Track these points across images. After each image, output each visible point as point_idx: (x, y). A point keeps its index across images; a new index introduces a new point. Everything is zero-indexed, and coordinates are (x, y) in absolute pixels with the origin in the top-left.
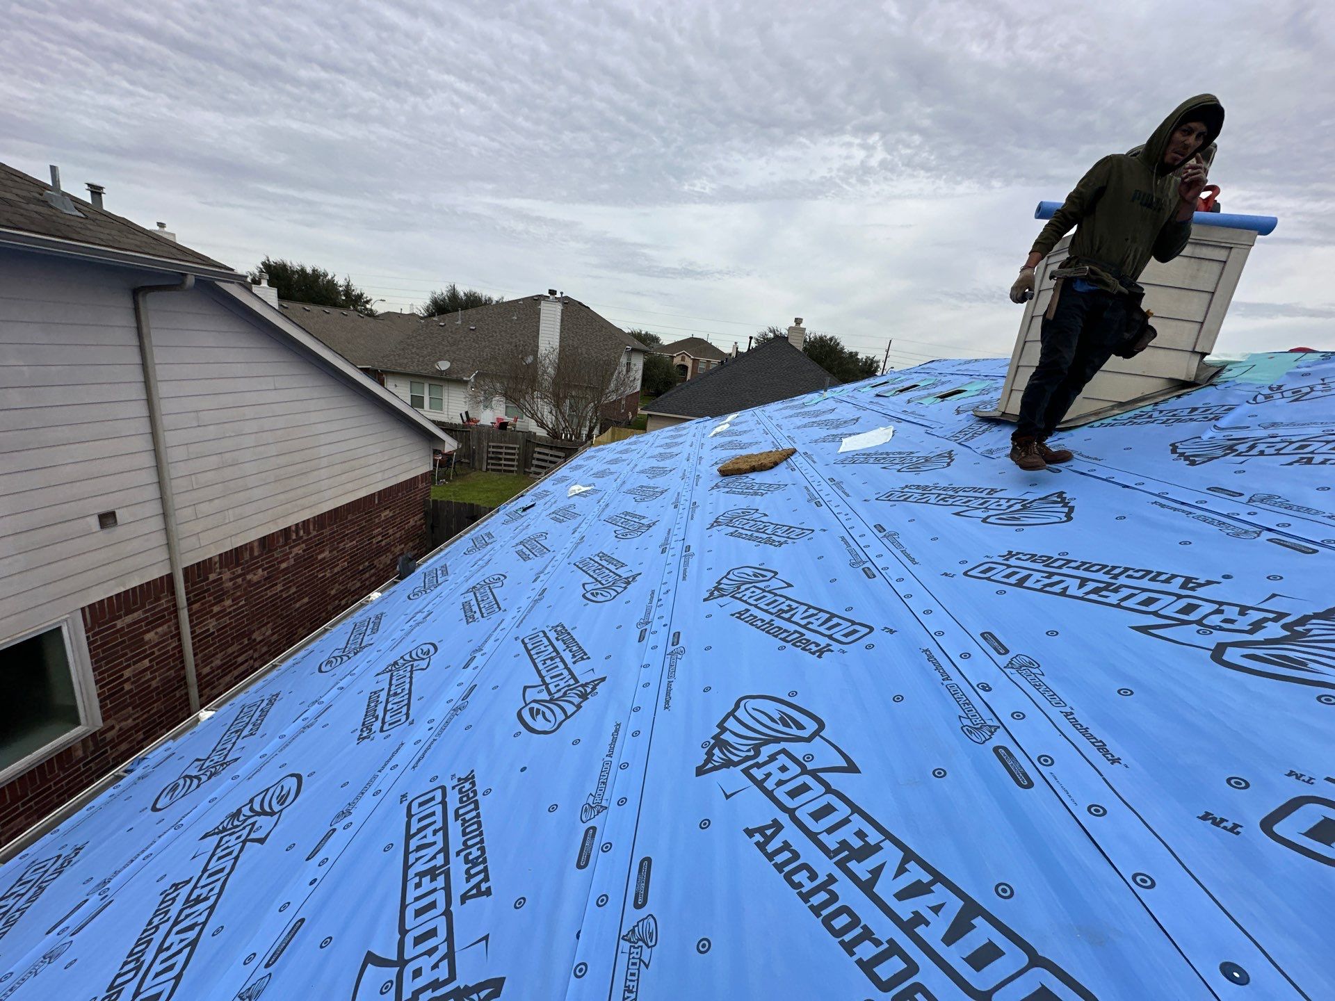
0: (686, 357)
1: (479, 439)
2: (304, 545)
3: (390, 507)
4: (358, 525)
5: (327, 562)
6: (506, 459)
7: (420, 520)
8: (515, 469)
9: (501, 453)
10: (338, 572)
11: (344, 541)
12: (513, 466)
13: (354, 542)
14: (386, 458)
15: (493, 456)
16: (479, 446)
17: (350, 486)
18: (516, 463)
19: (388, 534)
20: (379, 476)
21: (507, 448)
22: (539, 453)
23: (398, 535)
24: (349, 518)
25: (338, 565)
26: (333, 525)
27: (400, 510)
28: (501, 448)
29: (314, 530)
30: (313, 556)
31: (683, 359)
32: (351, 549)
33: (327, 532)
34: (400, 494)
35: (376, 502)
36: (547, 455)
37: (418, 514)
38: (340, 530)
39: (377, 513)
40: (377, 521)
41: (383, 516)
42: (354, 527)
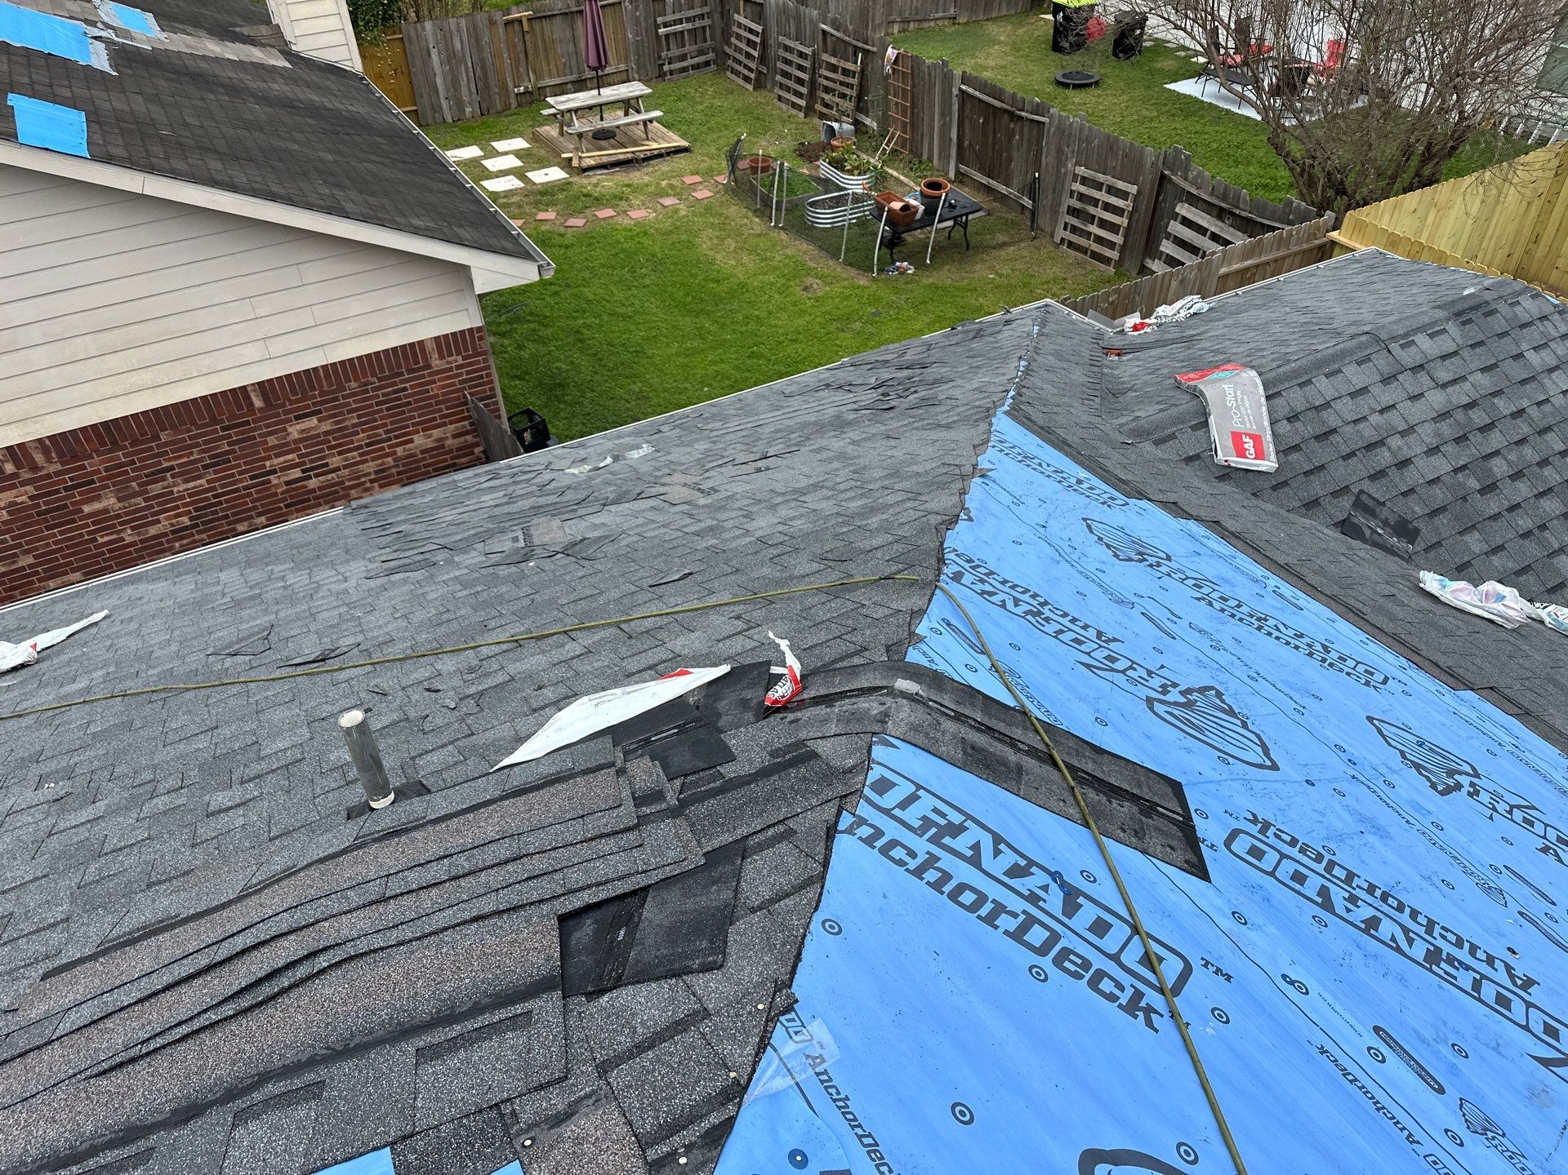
1: (1060, 152)
2: (28, 488)
3: (320, 412)
4: (203, 451)
5: (118, 516)
6: (1103, 224)
7: (455, 436)
8: (1114, 255)
9: (1095, 202)
10: (165, 535)
11: (164, 479)
12: (1111, 245)
13: (202, 481)
14: (261, 312)
15: (1078, 205)
16: (1058, 172)
17: (147, 377)
18: (1118, 239)
19: (327, 465)
20: (252, 352)
21: (1111, 190)
22: (1186, 222)
23: (371, 467)
24: (164, 437)
25: (158, 521)
26: (109, 451)
27: (359, 417)
28: (1098, 186)
29: (49, 460)
30: (66, 506)
32: (190, 495)
33: (94, 464)
34: (353, 384)
35: (258, 403)
36: (1202, 230)
37: (444, 424)
38: (140, 460)
39: (267, 426)
40: (272, 441)
41: (294, 431)
42: (192, 453)
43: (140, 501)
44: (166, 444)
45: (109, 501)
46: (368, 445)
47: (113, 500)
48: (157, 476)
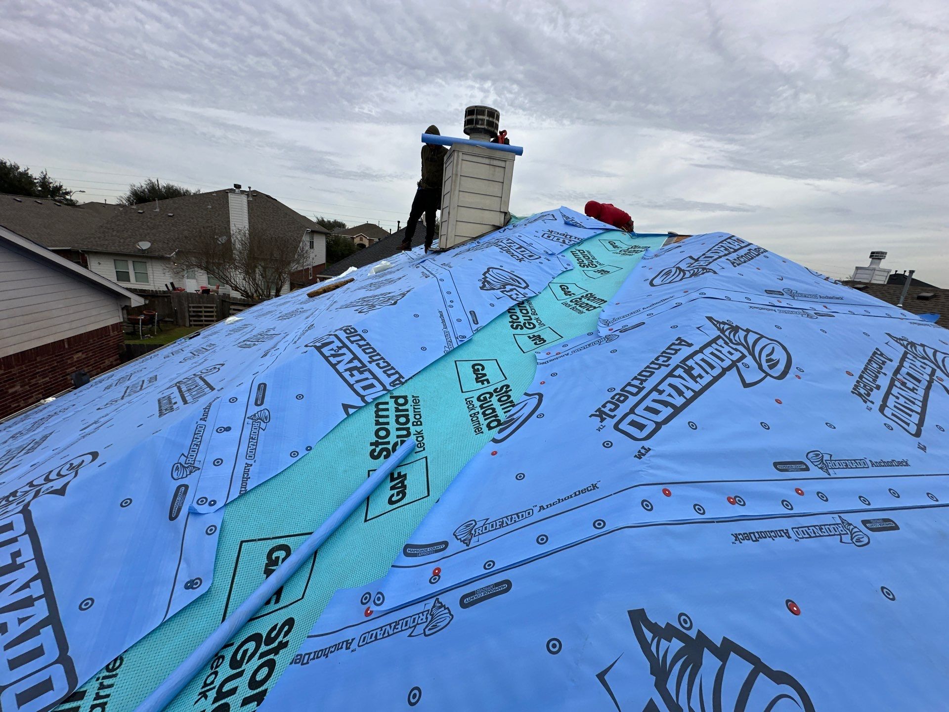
0: (364, 238)
1: (181, 302)
3: (81, 351)
4: (49, 366)
5: (20, 394)
6: (205, 316)
7: (116, 361)
9: (201, 312)
11: (36, 377)
12: (212, 321)
13: (48, 378)
14: (71, 312)
16: (181, 307)
17: (36, 334)
18: (214, 319)
20: (67, 326)
21: (206, 307)
22: (234, 310)
24: (38, 359)
25: (32, 397)
26: (21, 365)
28: (201, 307)
31: (361, 239)
32: (44, 384)
33: (15, 370)
34: (91, 340)
35: (66, 346)
37: (112, 356)
38: (30, 369)
39: (68, 355)
40: (69, 361)
41: (75, 357)
42: (45, 366)
43: (27, 387)
44: (38, 362)
45: (18, 388)
46: (94, 363)
47: (19, 387)
48: (34, 376)
